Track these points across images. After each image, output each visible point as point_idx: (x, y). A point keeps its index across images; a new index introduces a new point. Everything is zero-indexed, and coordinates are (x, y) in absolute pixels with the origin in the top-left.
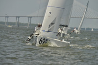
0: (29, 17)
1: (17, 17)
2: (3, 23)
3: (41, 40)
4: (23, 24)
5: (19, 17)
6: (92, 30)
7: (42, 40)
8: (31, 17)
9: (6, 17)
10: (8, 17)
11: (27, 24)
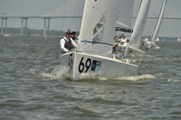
0: (45, 18)
1: (23, 18)
5: (26, 18)
7: (84, 62)
8: (49, 18)
9: (3, 18)
10: (6, 18)
11: (43, 31)
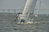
0: (14, 10)
1: (8, 10)
2: (2, 13)
3: (21, 21)
4: (11, 14)
5: (9, 10)
6: (47, 15)
8: (15, 10)
9: (3, 10)
10: (4, 10)
11: (14, 13)
